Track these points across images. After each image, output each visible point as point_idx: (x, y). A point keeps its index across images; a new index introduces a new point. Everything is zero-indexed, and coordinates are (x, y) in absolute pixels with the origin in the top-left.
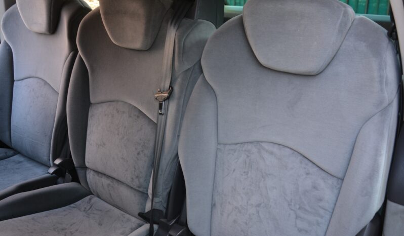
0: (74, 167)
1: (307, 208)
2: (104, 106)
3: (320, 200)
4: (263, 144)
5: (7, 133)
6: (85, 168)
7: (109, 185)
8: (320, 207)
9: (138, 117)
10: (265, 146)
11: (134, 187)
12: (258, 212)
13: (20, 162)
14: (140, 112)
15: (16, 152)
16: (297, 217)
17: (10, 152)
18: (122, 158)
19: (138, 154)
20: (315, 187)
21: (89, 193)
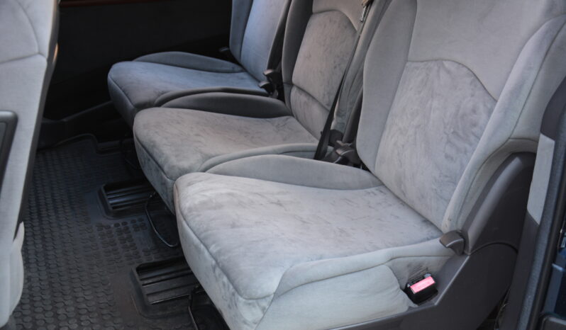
0: (282, 83)
1: (461, 133)
2: (322, 15)
3: (475, 125)
4: (445, 63)
5: (239, 46)
6: (291, 84)
7: (305, 102)
8: (473, 133)
9: (346, 27)
10: (447, 64)
11: (324, 104)
12: (416, 133)
13: (242, 79)
14: (350, 23)
15: (244, 69)
16: (449, 142)
17: (237, 68)
18: (321, 72)
19: (335, 67)
20: (474, 111)
21: (289, 113)
